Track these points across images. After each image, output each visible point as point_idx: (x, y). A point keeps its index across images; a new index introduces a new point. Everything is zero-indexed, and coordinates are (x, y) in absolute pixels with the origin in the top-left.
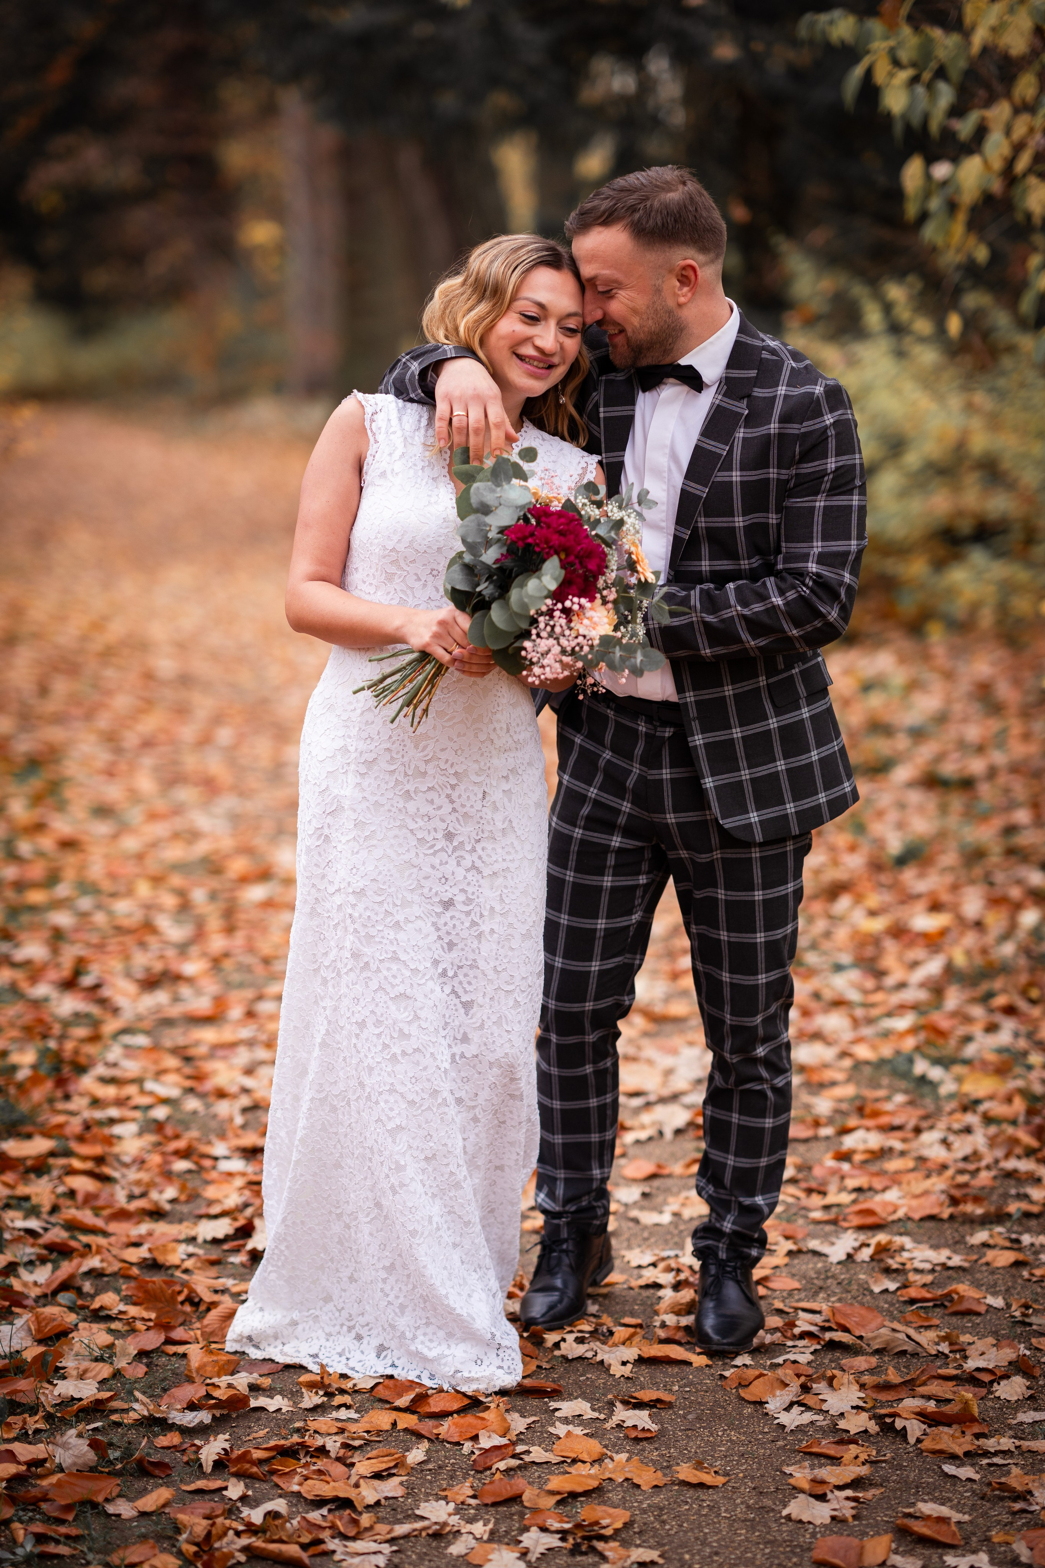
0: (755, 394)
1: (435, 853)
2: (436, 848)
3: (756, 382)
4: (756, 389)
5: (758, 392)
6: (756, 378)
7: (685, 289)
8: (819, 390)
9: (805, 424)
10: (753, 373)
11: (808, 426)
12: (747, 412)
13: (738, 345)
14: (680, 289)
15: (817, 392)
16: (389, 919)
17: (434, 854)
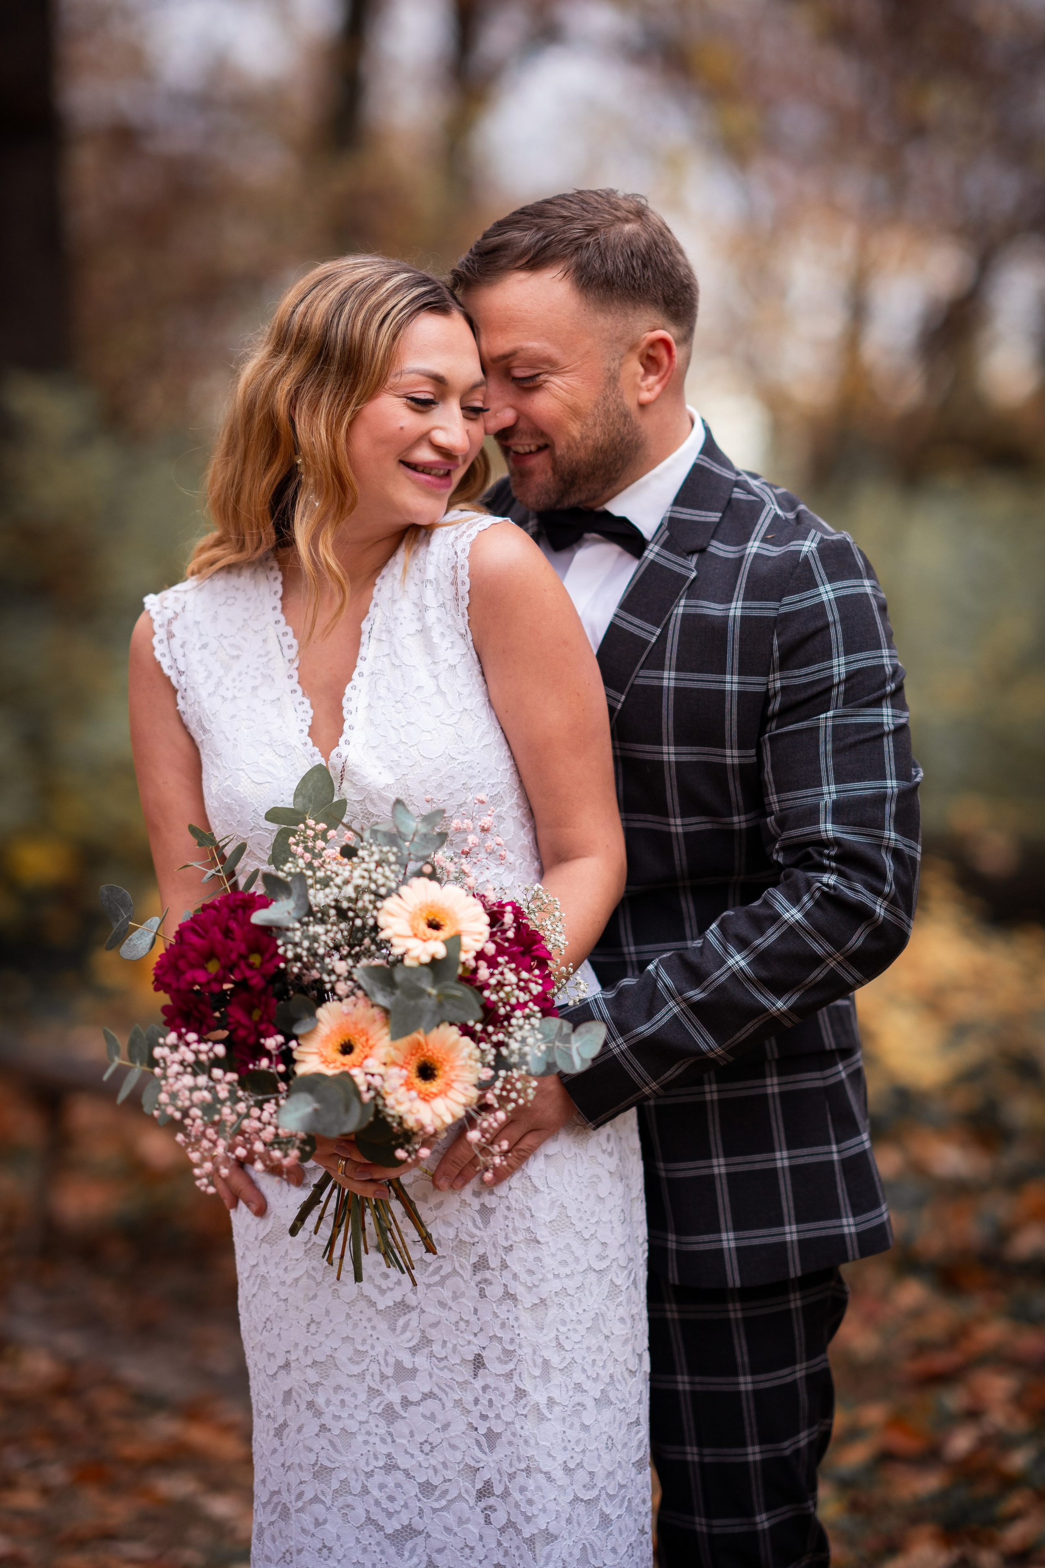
0: (711, 549)
1: (444, 1279)
2: (443, 1273)
3: (715, 531)
4: (714, 543)
5: (719, 549)
6: (718, 524)
7: (652, 379)
8: (808, 546)
9: (786, 600)
10: (714, 517)
11: (793, 603)
12: (694, 575)
13: (697, 469)
14: (644, 378)
15: (805, 549)
16: (376, 1401)
17: (442, 1282)
